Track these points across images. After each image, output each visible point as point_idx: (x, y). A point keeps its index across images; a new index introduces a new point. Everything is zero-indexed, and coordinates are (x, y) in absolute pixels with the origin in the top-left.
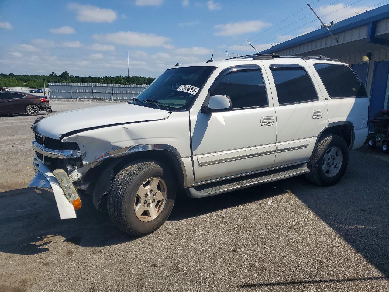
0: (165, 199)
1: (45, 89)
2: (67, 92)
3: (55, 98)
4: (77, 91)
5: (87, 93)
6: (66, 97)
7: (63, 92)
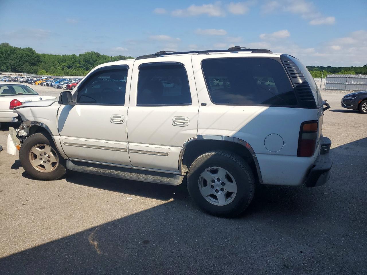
0: (58, 163)
1: (322, 80)
2: (342, 84)
3: (329, 89)
4: (353, 83)
5: (364, 85)
6: (340, 89)
7: (338, 84)
